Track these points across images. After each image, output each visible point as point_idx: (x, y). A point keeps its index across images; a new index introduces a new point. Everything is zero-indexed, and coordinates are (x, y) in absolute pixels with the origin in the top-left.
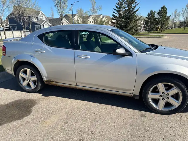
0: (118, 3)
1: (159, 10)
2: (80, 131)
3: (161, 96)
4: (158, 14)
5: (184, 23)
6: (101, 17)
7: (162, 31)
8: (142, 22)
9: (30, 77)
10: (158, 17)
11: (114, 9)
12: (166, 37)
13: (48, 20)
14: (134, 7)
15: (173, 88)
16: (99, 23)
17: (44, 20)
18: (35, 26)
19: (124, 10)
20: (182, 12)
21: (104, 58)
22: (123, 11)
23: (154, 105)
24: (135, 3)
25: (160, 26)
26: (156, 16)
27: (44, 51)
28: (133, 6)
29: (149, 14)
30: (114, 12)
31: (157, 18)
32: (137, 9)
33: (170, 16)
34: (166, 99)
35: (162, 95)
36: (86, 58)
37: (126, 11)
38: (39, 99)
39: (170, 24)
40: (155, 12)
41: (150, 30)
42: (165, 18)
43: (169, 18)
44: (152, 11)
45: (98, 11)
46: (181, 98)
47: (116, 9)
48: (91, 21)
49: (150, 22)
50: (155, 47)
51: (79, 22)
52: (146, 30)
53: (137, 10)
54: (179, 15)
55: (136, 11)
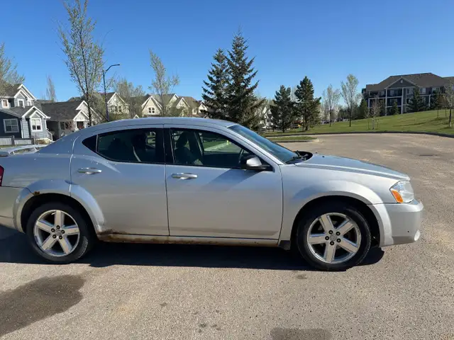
0: (213, 71)
1: (298, 87)
2: (195, 314)
3: (327, 238)
4: (296, 94)
5: (349, 111)
6: (174, 99)
7: (306, 129)
8: (265, 109)
9: (61, 229)
10: (296, 100)
11: (206, 83)
12: (318, 141)
13: (40, 106)
14: (248, 80)
15: (345, 222)
16: (169, 112)
17: (30, 107)
18: (4, 120)
19: (226, 85)
20: (342, 91)
21: (224, 176)
22: (225, 87)
23: (317, 256)
24: (249, 71)
25: (302, 119)
26: (293, 98)
27: (100, 171)
28: (246, 77)
29: (278, 94)
30: (205, 91)
31: (294, 103)
32: (254, 84)
33: (320, 98)
34: (336, 243)
35: (329, 235)
36: (190, 178)
37: (231, 88)
38: (87, 273)
39: (322, 115)
40: (289, 90)
41: (284, 127)
42: (311, 103)
43: (318, 102)
44: (282, 87)
45: (170, 87)
46: (359, 237)
47: (210, 82)
48: (150, 109)
49: (281, 110)
50: (307, 155)
51: (120, 111)
52: (274, 128)
53: (255, 87)
54: (337, 97)
55: (252, 89)
